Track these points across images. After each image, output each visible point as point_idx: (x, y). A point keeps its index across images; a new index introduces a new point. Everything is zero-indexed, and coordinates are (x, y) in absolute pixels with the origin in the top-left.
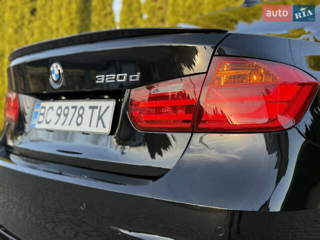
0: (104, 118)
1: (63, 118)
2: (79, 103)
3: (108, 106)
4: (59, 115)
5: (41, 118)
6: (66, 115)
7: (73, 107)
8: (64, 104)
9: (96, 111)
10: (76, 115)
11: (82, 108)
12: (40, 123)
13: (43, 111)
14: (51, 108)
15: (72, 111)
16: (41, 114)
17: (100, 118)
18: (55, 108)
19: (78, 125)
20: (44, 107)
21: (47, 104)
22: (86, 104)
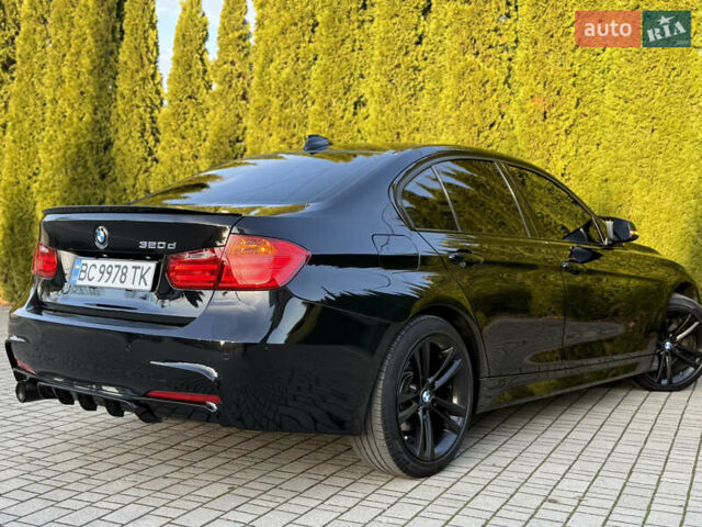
0: (146, 277)
1: (106, 275)
2: (123, 263)
3: (149, 267)
4: (102, 273)
5: (83, 275)
6: (110, 273)
7: (116, 266)
8: (107, 262)
9: (139, 271)
10: (120, 273)
11: (126, 267)
12: (82, 279)
13: (84, 268)
14: (94, 265)
15: (115, 270)
16: (82, 271)
17: (142, 277)
18: (98, 267)
19: (122, 282)
20: (86, 265)
21: (89, 262)
22: (130, 264)
